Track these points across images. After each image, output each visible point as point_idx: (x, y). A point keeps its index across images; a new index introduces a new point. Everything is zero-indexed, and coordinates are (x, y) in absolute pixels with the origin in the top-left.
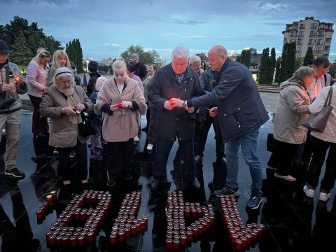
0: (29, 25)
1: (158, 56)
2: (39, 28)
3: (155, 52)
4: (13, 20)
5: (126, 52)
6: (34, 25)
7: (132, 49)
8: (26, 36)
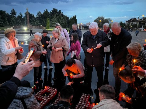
0: (58, 11)
1: (111, 21)
2: (61, 12)
3: (110, 19)
4: (52, 10)
5: (96, 20)
6: (60, 11)
7: (99, 18)
8: (57, 16)
